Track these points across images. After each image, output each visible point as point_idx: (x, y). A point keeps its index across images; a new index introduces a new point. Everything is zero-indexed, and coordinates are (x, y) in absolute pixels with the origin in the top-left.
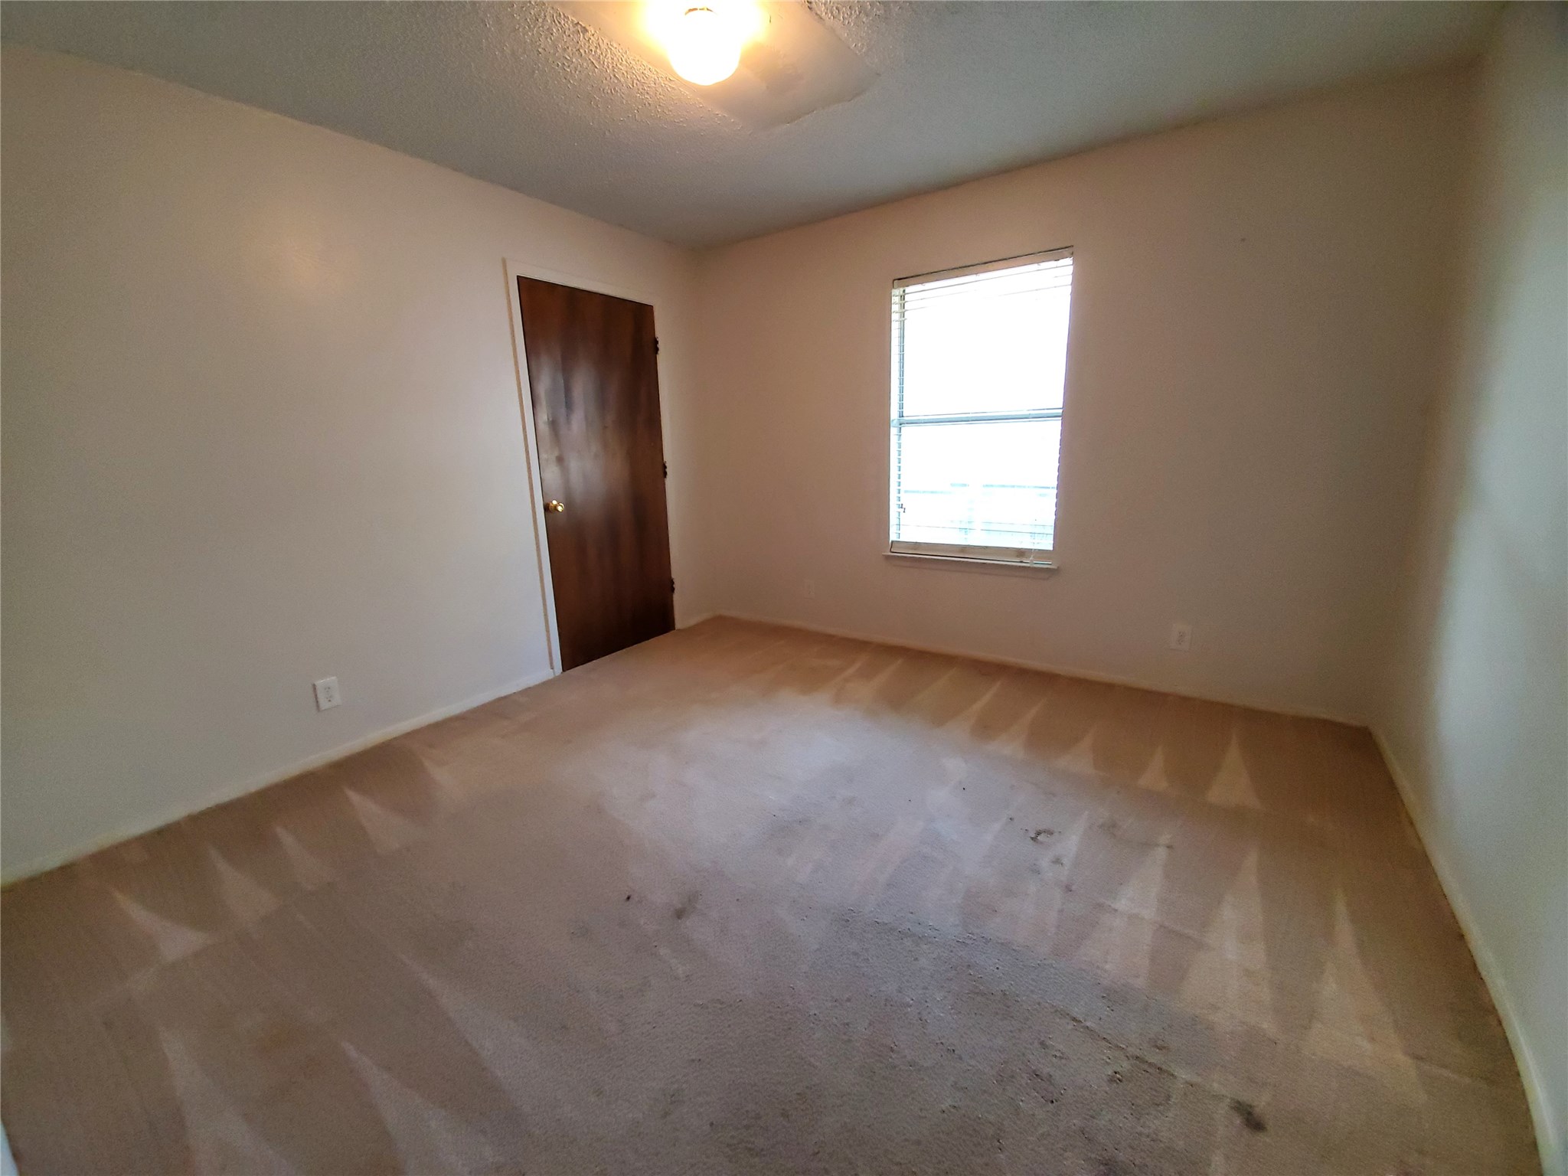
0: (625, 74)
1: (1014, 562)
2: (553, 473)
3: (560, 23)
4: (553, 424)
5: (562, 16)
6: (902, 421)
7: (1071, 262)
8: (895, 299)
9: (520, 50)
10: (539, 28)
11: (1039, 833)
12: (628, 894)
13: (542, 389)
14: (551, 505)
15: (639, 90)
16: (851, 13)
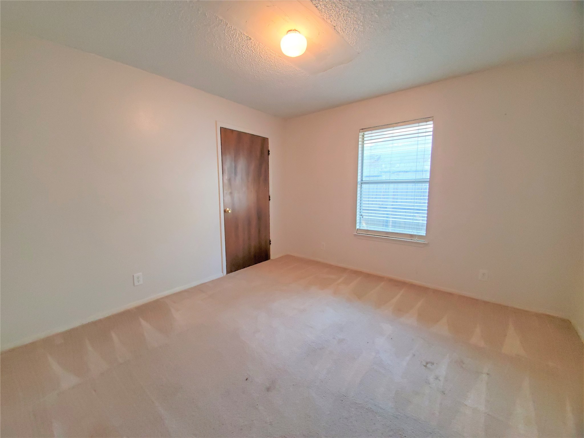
0: (264, 54)
1: (408, 240)
2: (228, 198)
3: (241, 36)
4: (230, 180)
5: (242, 34)
6: (362, 182)
7: (432, 123)
8: (360, 137)
9: (227, 47)
10: (234, 38)
11: (427, 363)
12: (247, 377)
13: (226, 167)
14: (226, 210)
15: (268, 60)
16: (350, 30)
